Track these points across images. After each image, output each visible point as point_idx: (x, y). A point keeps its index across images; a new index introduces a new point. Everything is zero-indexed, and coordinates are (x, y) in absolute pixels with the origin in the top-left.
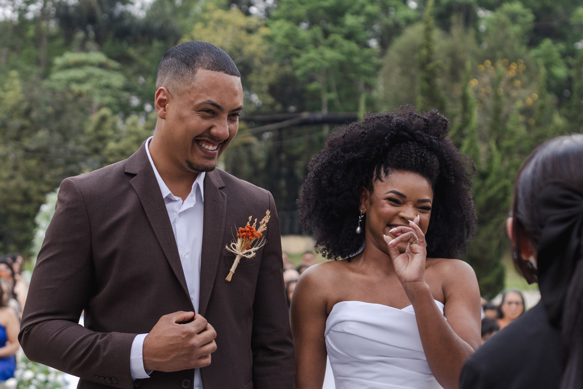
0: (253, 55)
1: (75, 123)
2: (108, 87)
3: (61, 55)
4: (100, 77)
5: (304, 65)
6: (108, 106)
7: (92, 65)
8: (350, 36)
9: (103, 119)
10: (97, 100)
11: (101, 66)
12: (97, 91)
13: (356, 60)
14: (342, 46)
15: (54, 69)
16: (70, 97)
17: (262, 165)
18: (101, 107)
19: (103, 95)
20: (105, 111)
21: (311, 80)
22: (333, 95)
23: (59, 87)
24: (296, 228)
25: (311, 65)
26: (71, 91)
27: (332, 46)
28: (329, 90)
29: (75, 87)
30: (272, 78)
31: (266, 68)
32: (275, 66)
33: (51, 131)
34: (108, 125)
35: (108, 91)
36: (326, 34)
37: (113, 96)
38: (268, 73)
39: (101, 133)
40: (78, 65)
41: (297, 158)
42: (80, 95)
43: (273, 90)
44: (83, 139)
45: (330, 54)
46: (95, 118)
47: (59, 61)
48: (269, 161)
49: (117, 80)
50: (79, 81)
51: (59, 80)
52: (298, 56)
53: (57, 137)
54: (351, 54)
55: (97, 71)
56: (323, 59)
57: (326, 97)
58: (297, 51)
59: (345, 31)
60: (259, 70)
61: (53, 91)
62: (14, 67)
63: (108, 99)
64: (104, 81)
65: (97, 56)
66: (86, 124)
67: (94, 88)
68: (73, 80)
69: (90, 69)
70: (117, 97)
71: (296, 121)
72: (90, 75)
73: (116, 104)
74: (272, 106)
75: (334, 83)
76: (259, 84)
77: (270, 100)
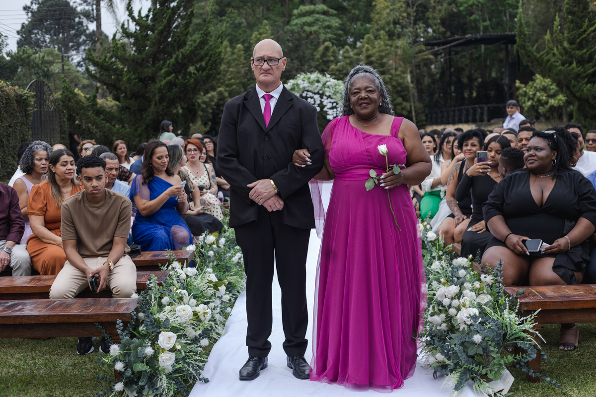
1: (308, 52)
2: (329, 27)
3: (297, 8)
4: (324, 21)
5: (466, 2)
6: (330, 40)
7: (318, 13)
9: (327, 49)
10: (322, 37)
11: (325, 13)
12: (322, 31)
15: (293, 17)
16: (304, 35)
17: (438, 76)
18: (325, 41)
19: (327, 33)
20: (327, 44)
21: (471, 14)
22: (487, 23)
23: (295, 28)
24: (463, 119)
25: (470, 3)
26: (304, 31)
28: (484, 21)
29: (307, 28)
30: (443, 14)
31: (439, 7)
32: (445, 5)
34: (330, 54)
35: (329, 30)
37: (332, 34)
38: (440, 11)
39: (325, 59)
40: (310, 13)
41: (463, 69)
42: (311, 33)
43: (443, 22)
44: (313, 64)
46: (321, 48)
47: (295, 12)
48: (443, 73)
49: (335, 22)
50: (310, 24)
51: (296, 24)
53: (296, 62)
55: (323, 17)
57: (482, 25)
60: (434, 7)
61: (292, 32)
62: (267, 19)
63: (329, 35)
64: (327, 23)
65: (321, 7)
66: (315, 53)
67: (320, 28)
68: (304, 24)
69: (317, 16)
70: (335, 34)
71: (462, 41)
72: (317, 20)
73: (334, 39)
74: (444, 33)
75: (487, 16)
76: (434, 18)
77: (442, 29)
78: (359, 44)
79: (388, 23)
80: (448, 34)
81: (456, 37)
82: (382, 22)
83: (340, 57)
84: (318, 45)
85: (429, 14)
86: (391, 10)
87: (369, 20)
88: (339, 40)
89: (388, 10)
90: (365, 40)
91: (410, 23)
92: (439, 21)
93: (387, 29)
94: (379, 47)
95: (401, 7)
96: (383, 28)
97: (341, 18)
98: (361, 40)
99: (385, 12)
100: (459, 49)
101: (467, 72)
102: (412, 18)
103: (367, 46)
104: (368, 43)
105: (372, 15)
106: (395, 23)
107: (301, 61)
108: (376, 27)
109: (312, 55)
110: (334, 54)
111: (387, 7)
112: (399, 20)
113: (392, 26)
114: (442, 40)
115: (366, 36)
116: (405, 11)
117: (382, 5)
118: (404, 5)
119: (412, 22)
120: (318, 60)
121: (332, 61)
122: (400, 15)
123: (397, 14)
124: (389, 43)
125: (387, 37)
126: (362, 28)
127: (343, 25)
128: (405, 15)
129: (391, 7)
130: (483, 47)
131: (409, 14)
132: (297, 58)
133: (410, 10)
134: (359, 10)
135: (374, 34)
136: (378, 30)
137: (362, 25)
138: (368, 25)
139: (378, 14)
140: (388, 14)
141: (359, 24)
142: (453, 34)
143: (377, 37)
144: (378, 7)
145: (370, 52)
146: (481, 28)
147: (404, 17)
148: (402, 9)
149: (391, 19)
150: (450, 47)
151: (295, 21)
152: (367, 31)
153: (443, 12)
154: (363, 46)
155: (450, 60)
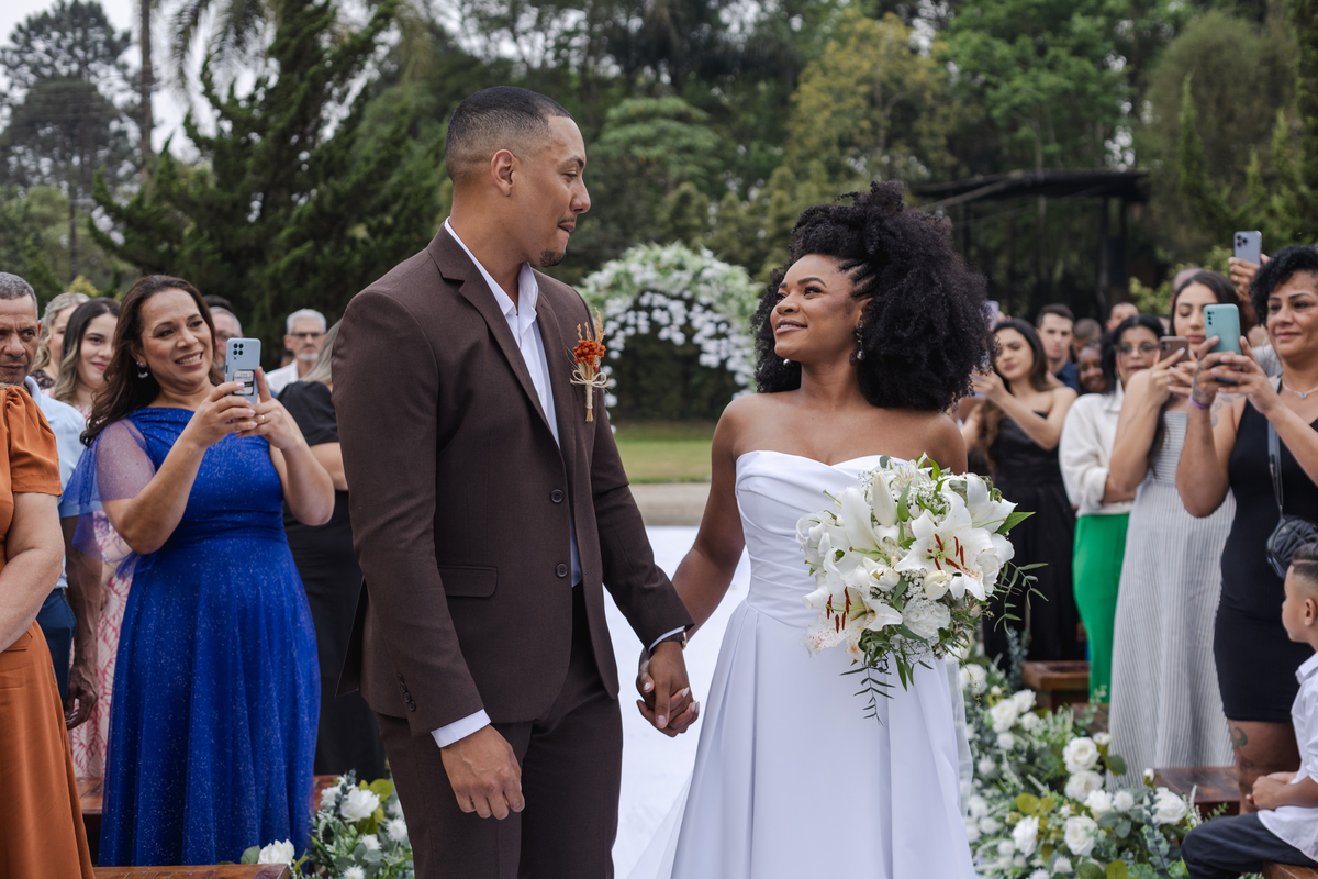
0: (923, 87)
1: (640, 206)
2: (689, 149)
3: (617, 103)
4: (679, 135)
5: (1006, 99)
6: (692, 178)
7: (666, 116)
8: (1080, 50)
9: (685, 199)
10: (674, 171)
11: (681, 117)
12: (673, 157)
13: (1093, 88)
14: (1068, 66)
15: (608, 126)
16: (632, 166)
18: (680, 181)
19: (683, 163)
20: (686, 187)
21: (1017, 126)
22: (1053, 148)
23: (614, 151)
25: (1017, 100)
26: (634, 158)
27: (1051, 67)
28: (1046, 142)
29: (639, 151)
30: (952, 125)
31: (942, 110)
32: (957, 104)
33: (604, 223)
34: (691, 210)
35: (688, 157)
36: (1041, 51)
37: (698, 165)
38: (946, 118)
39: (680, 223)
40: (645, 117)
42: (648, 162)
43: (952, 144)
45: (1049, 80)
46: (672, 198)
47: (613, 113)
49: (705, 138)
50: (647, 142)
51: (615, 141)
52: (996, 87)
53: (614, 229)
54: (1084, 78)
55: (675, 126)
56: (1039, 89)
57: (1041, 150)
58: (994, 79)
59: (1072, 41)
60: (932, 111)
63: (691, 169)
64: (685, 141)
65: (673, 103)
66: (657, 209)
67: (669, 151)
68: (635, 141)
69: (662, 123)
70: (704, 166)
71: (1000, 186)
72: (663, 133)
73: (703, 177)
74: (954, 170)
75: (1052, 134)
76: (933, 135)
77: (950, 160)
78: (754, 193)
79: (826, 144)
80: (964, 171)
81: (979, 178)
82: (813, 142)
83: (712, 221)
84: (663, 190)
85: (922, 125)
86: (836, 114)
87: (778, 136)
88: (711, 182)
89: (826, 114)
90: (774, 181)
91: (877, 145)
92: (943, 141)
93: (824, 156)
94: (808, 197)
95: (857, 106)
96: (814, 155)
97: (717, 132)
98: (761, 182)
99: (820, 119)
100: (989, 204)
101: (1003, 260)
102: (882, 133)
103: (778, 194)
104: (781, 187)
105: (789, 125)
106: (845, 143)
107: (623, 226)
108: (797, 151)
109: (651, 213)
110: (702, 210)
111: (825, 106)
112: (851, 136)
113: (835, 149)
114: (948, 184)
115: (778, 172)
116: (867, 117)
117: (814, 103)
118: (864, 103)
119: (882, 140)
120: (663, 225)
121: (696, 229)
122: (855, 126)
123: (848, 122)
124: (830, 188)
125: (825, 176)
126: (763, 156)
127: (720, 147)
128: (865, 124)
129: (835, 107)
130: (1042, 203)
131: (875, 124)
132: (615, 219)
133: (877, 114)
134: (758, 114)
135: (792, 167)
136: (805, 159)
137: (762, 149)
138: (778, 151)
139: (802, 121)
140: (828, 123)
141: (755, 146)
142: (973, 171)
143: (802, 175)
144: (804, 106)
145: (786, 210)
146: (1039, 159)
147: (862, 131)
148: (860, 112)
149: (833, 133)
150: (967, 203)
151: (612, 135)
152: (776, 162)
153: (953, 122)
154: (769, 196)
155: (966, 231)
